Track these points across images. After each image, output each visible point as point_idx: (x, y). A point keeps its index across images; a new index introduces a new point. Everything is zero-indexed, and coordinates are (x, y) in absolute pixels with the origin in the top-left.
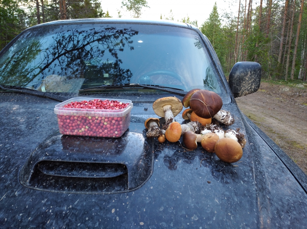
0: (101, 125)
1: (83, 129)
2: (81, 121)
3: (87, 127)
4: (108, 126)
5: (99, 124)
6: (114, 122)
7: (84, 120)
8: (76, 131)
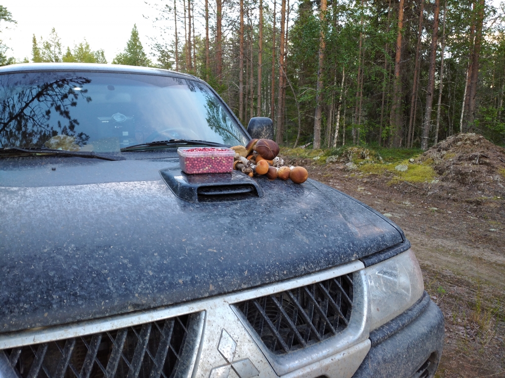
0: (221, 163)
1: (207, 168)
2: (206, 162)
3: (210, 166)
4: (226, 163)
5: (220, 163)
6: (230, 160)
7: (208, 160)
8: (201, 170)
